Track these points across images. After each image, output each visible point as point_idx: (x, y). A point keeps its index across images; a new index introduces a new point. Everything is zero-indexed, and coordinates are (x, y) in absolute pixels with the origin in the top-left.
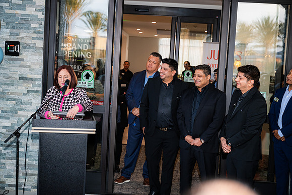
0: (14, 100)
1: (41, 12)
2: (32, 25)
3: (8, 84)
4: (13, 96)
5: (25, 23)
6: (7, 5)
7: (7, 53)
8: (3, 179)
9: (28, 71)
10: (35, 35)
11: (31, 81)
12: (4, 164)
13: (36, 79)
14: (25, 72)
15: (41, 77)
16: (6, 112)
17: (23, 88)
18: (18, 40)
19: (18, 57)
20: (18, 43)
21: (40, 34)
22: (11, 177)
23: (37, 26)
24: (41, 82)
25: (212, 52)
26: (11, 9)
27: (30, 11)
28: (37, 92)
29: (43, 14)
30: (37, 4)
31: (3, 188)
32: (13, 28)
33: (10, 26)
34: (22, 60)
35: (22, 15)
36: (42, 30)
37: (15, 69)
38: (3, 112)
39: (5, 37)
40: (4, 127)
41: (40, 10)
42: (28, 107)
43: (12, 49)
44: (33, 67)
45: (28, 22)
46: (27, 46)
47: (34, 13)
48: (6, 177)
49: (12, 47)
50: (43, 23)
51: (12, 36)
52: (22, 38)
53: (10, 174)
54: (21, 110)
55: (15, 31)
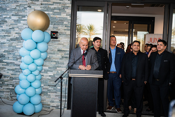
0: (55, 62)
1: (69, 16)
2: (64, 23)
3: (52, 54)
4: (54, 60)
5: (61, 22)
6: (52, 12)
7: (52, 38)
8: (49, 103)
9: (62, 47)
10: (66, 28)
11: (63, 52)
12: (50, 95)
13: (66, 51)
14: (61, 47)
15: (69, 50)
16: (51, 68)
17: (59, 55)
18: (57, 31)
19: (57, 40)
20: (57, 32)
21: (68, 28)
22: (53, 102)
23: (67, 23)
24: (69, 52)
25: (151, 39)
26: (54, 15)
27: (63, 15)
28: (66, 57)
29: (70, 17)
30: (67, 12)
31: (49, 108)
32: (55, 24)
33: (53, 24)
34: (59, 41)
35: (59, 18)
36: (70, 25)
37: (56, 46)
38: (49, 68)
39: (51, 29)
40: (50, 76)
41: (68, 15)
42: (62, 65)
43: (54, 35)
44: (65, 44)
45: (62, 21)
46: (62, 34)
47: (65, 17)
48: (50, 102)
49: (54, 34)
50: (70, 22)
51: (54, 29)
52: (59, 30)
53: (53, 101)
54: (58, 67)
55: (55, 26)
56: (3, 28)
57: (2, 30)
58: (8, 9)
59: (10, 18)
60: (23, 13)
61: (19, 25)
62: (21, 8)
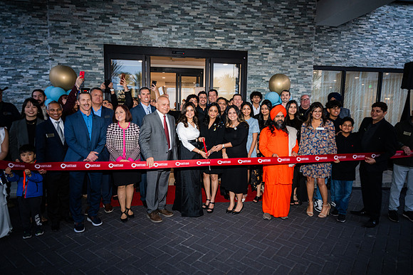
2: (97, 78)
6: (80, 67)
23: (100, 79)
26: (83, 69)
29: (103, 72)
30: (99, 66)
35: (90, 72)
41: (101, 70)
45: (94, 77)
56: (19, 85)
57: (18, 87)
58: (23, 61)
59: (27, 72)
60: (44, 67)
61: (40, 80)
62: (41, 61)
